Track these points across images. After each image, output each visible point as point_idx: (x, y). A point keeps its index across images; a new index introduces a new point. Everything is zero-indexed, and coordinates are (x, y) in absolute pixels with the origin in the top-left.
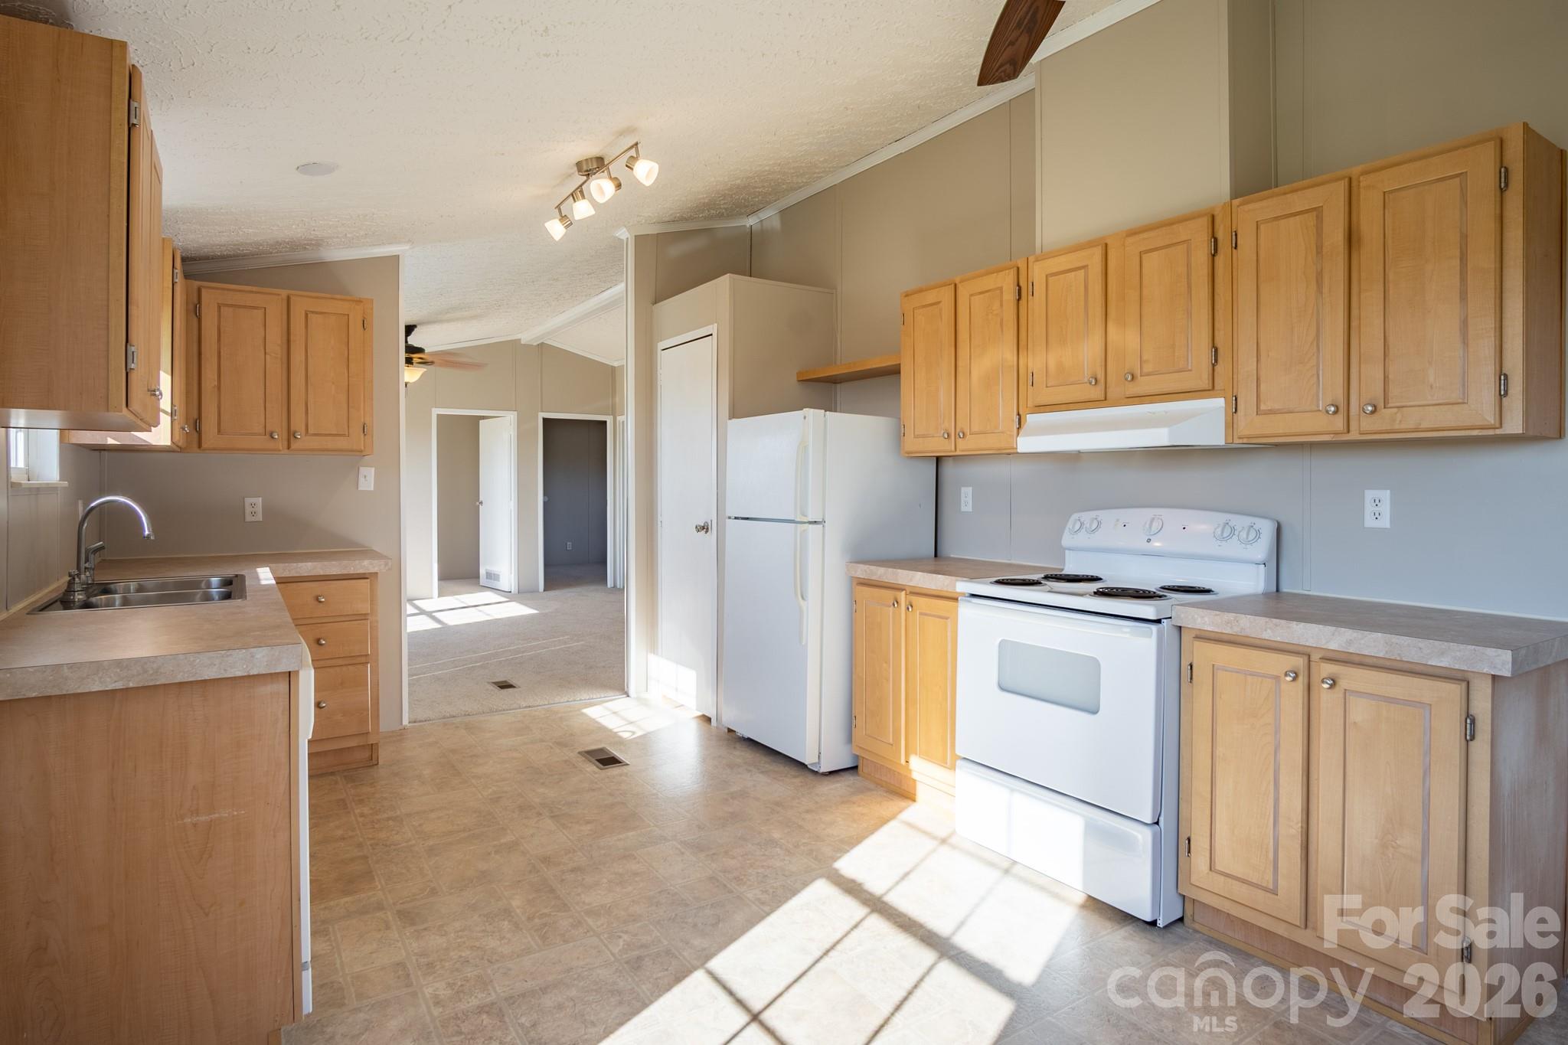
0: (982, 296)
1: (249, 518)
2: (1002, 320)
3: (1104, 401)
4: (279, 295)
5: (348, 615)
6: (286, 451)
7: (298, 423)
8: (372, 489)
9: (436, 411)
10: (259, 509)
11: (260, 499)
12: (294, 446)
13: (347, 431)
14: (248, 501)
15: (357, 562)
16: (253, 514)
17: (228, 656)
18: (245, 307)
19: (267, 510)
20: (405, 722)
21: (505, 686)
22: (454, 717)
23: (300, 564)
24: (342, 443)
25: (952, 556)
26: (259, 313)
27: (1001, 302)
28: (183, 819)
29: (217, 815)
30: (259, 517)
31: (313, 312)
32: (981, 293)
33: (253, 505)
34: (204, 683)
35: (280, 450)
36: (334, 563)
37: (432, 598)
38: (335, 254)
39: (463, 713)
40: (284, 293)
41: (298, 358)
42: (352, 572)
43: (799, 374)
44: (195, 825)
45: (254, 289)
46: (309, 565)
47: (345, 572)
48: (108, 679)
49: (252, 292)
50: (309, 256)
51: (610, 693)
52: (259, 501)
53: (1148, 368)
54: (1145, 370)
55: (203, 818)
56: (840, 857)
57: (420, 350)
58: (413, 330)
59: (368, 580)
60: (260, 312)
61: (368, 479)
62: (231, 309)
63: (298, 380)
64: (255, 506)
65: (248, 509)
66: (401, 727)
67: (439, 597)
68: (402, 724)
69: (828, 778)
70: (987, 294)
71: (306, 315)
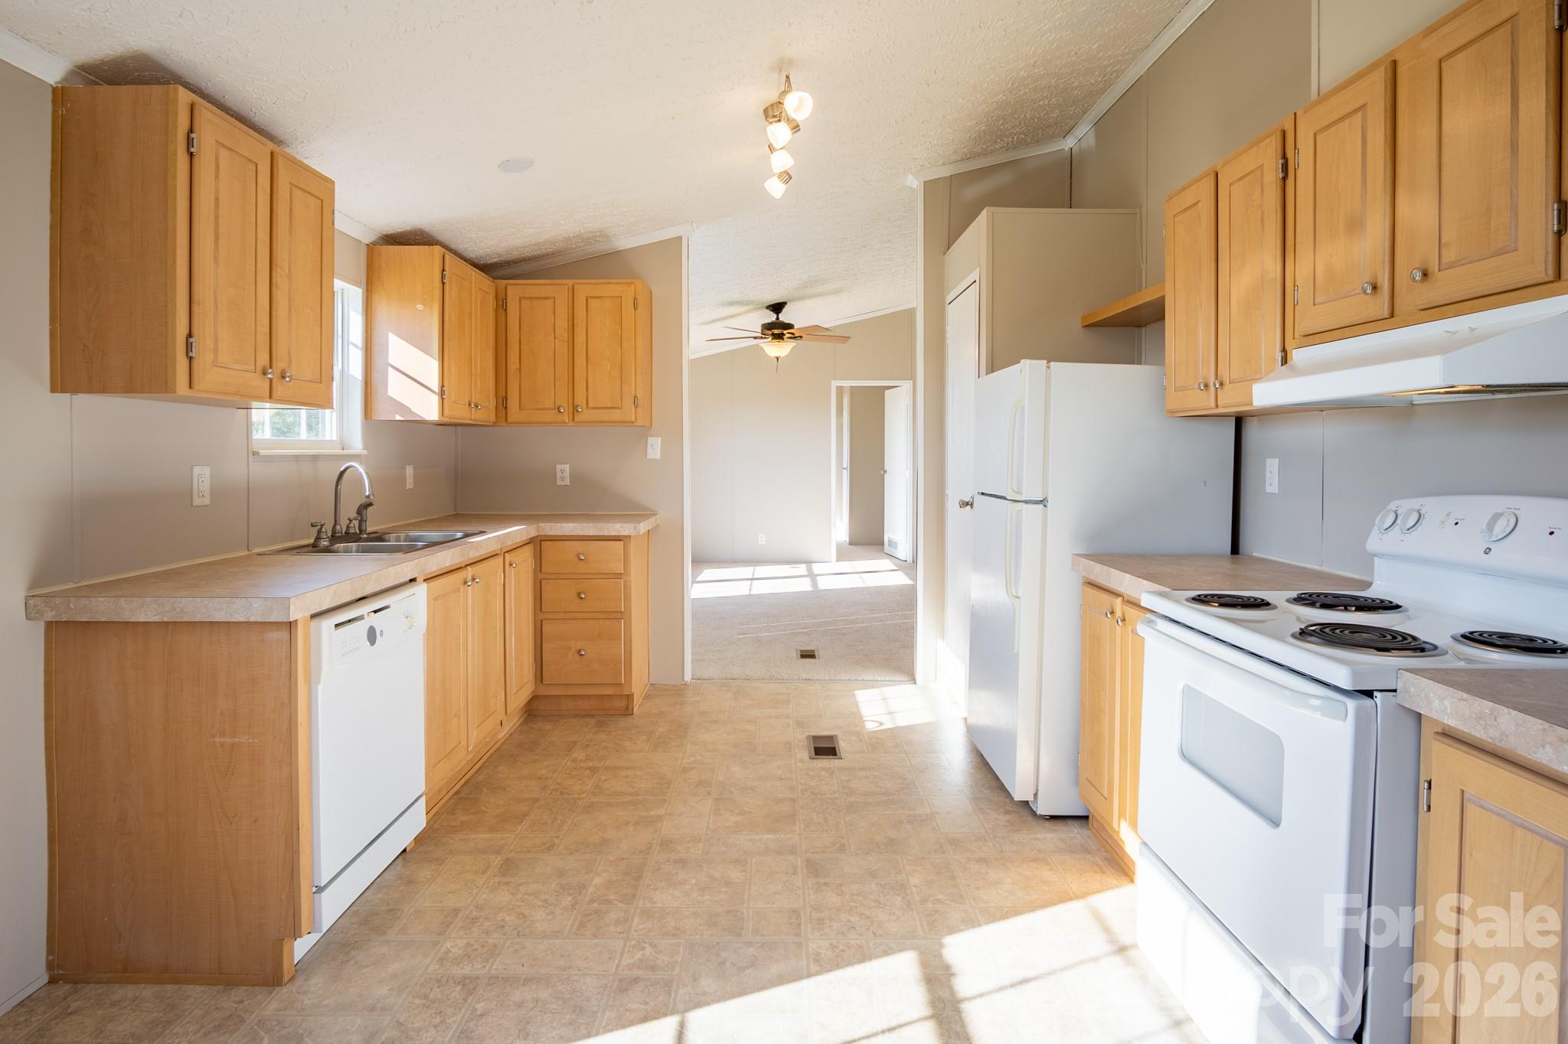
0: (1242, 182)
1: (559, 483)
2: (1263, 213)
3: (1392, 318)
4: (565, 285)
5: (604, 574)
6: (571, 424)
7: (580, 399)
8: (659, 457)
9: (835, 384)
10: (567, 474)
11: (568, 466)
12: (577, 419)
13: (620, 403)
14: (559, 467)
15: (610, 525)
16: (563, 479)
17: (232, 603)
18: (540, 298)
19: (573, 476)
20: (688, 677)
21: (808, 655)
22: (734, 679)
23: (564, 525)
24: (616, 415)
25: (1255, 554)
26: (549, 303)
27: (1262, 185)
28: (214, 738)
29: (237, 740)
30: (567, 482)
31: (592, 297)
32: (1241, 179)
33: (562, 471)
34: (212, 624)
35: (566, 423)
36: (591, 525)
37: (830, 562)
38: (625, 243)
39: (744, 677)
40: (570, 282)
41: (580, 339)
42: (606, 534)
43: (1084, 318)
44: (222, 745)
45: (547, 281)
46: (571, 525)
47: (600, 534)
48: (150, 613)
49: (545, 284)
50: (603, 247)
51: (898, 678)
52: (567, 467)
53: (1449, 256)
54: (1445, 260)
55: (228, 740)
56: (962, 930)
57: (789, 326)
58: (784, 307)
59: (622, 542)
60: (551, 301)
61: (655, 448)
62: (528, 301)
63: (580, 360)
64: (564, 472)
65: (559, 475)
66: (682, 683)
67: (837, 561)
68: (683, 680)
69: (1047, 824)
70: (1247, 179)
71: (587, 300)
